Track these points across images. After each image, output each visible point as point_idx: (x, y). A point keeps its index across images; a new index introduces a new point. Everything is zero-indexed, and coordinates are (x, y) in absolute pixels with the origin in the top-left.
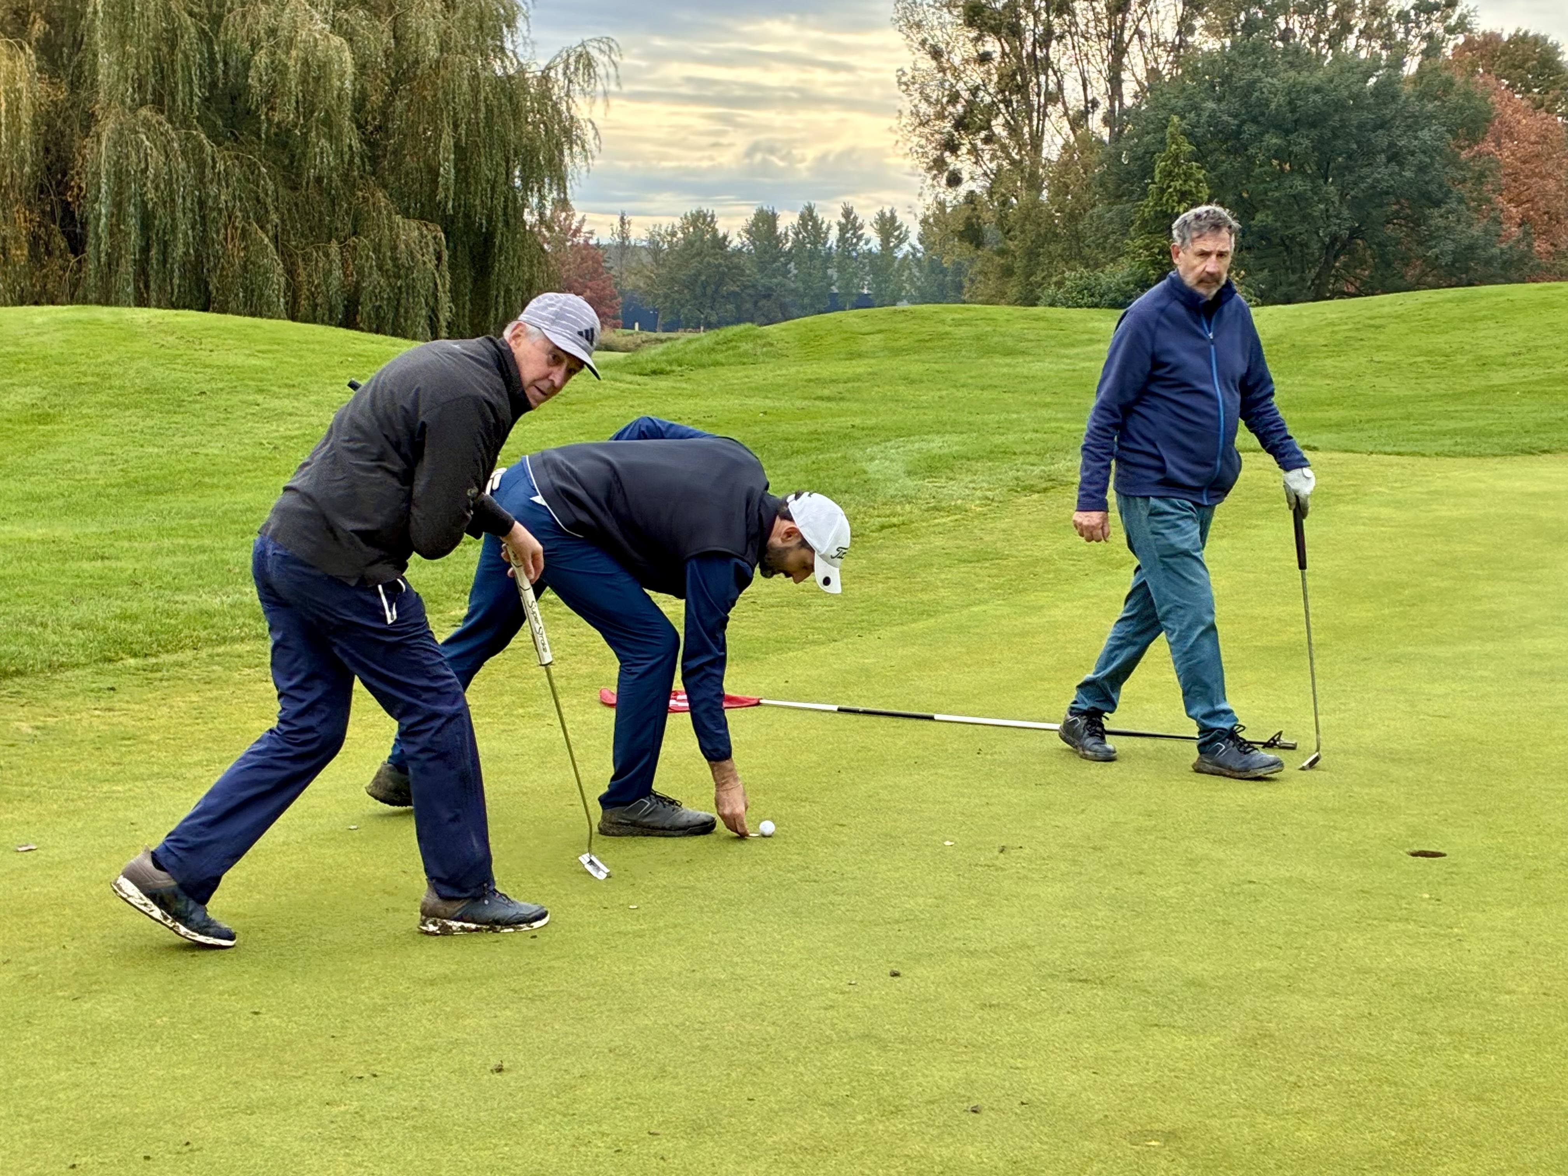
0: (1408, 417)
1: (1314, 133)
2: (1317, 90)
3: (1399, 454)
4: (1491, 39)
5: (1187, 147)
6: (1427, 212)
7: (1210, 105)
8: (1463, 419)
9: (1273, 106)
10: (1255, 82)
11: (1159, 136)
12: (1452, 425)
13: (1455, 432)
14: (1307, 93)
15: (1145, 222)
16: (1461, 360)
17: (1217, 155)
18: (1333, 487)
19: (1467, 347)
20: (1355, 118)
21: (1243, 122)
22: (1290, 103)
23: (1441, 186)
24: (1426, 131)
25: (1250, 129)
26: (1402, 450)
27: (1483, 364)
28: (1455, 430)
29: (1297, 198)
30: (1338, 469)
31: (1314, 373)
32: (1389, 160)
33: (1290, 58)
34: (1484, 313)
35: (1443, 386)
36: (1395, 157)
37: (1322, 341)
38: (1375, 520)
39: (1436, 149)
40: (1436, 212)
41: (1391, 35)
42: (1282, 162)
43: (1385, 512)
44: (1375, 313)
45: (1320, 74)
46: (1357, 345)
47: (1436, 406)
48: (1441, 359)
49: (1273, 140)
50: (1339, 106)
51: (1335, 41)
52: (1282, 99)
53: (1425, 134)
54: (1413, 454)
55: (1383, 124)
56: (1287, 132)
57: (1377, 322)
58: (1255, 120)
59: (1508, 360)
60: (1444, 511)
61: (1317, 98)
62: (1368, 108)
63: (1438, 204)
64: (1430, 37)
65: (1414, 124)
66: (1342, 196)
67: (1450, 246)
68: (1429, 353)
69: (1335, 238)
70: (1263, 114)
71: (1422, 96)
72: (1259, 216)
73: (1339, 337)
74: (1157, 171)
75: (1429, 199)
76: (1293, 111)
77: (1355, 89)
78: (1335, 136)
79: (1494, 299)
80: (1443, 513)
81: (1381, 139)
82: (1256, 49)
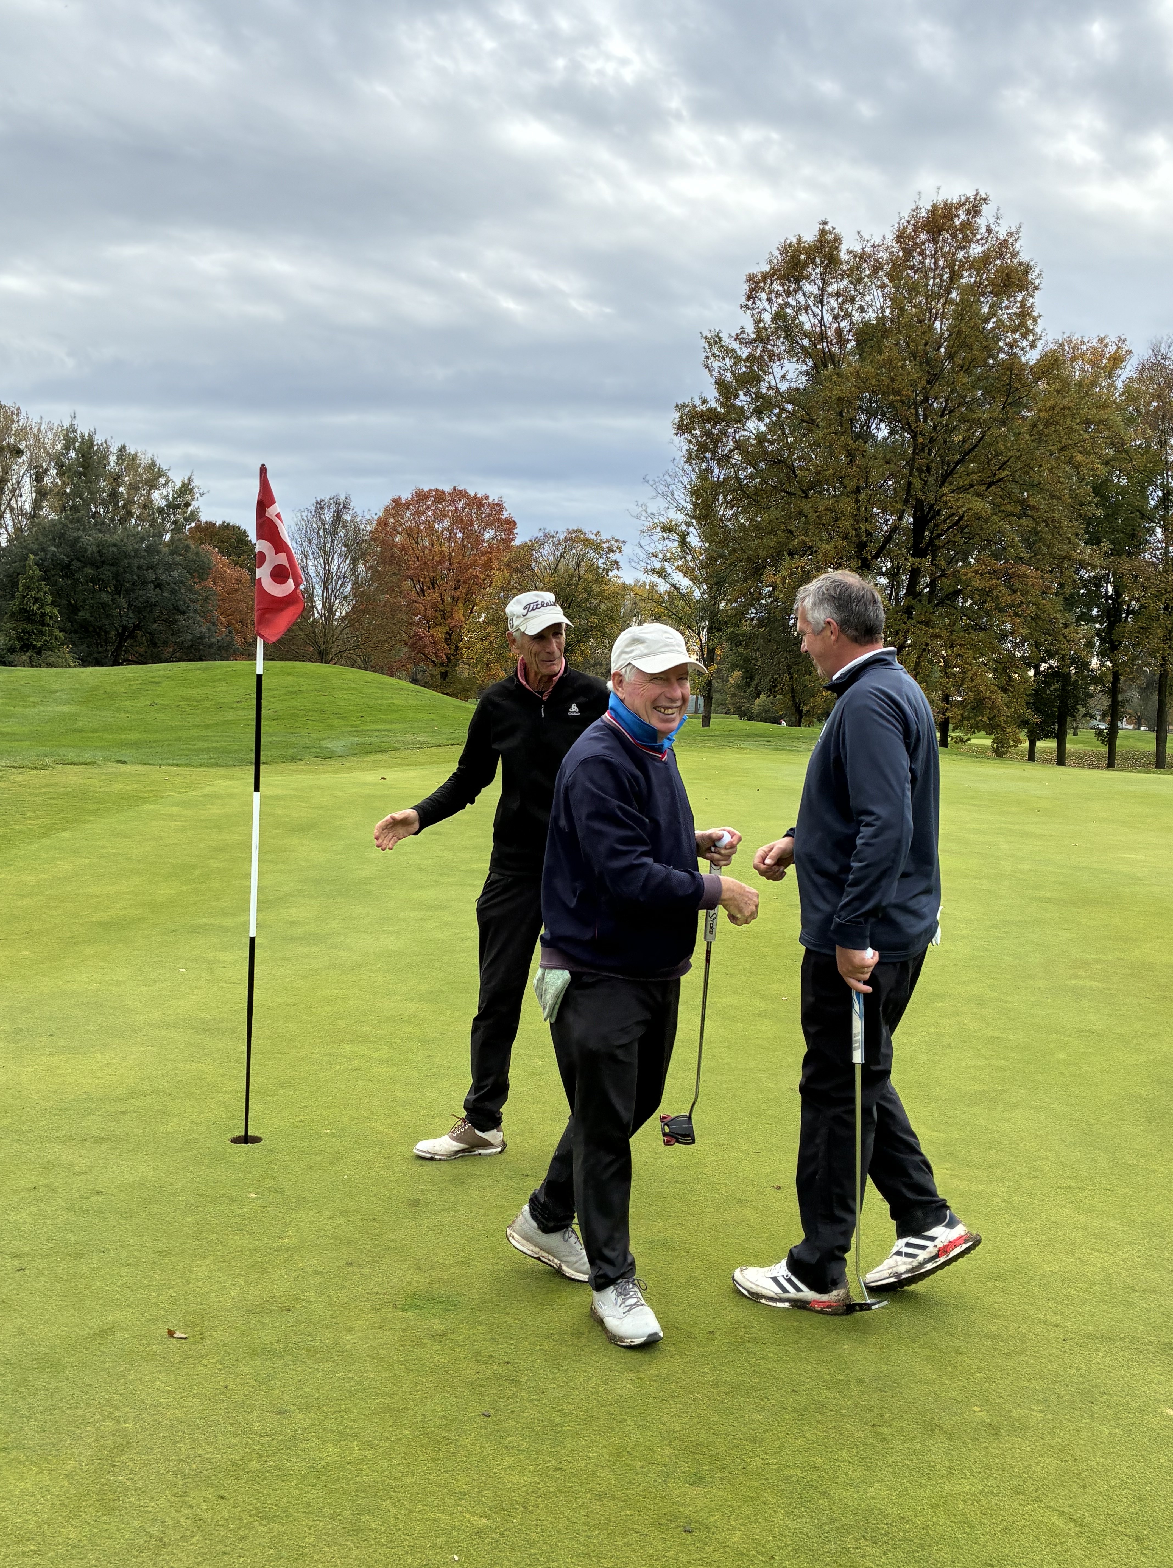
0: (179, 739)
1: (113, 569)
2: (115, 545)
3: (177, 765)
4: (210, 525)
5: (38, 573)
6: (177, 617)
7: (53, 549)
8: (212, 741)
9: (89, 552)
10: (79, 538)
11: (22, 564)
12: (206, 745)
13: (208, 750)
14: (109, 546)
15: (13, 614)
16: (207, 704)
17: (56, 577)
18: (141, 791)
19: (210, 697)
20: (136, 562)
21: (72, 560)
22: (99, 552)
23: (185, 603)
24: (175, 572)
25: (76, 564)
26: (179, 762)
27: (220, 707)
28: (208, 748)
29: (104, 605)
30: (142, 778)
31: (118, 710)
32: (156, 587)
33: (99, 527)
34: (219, 677)
35: (198, 720)
36: (159, 585)
37: (123, 690)
38: (171, 817)
39: (181, 582)
40: (181, 617)
41: (154, 520)
42: (94, 584)
43: (175, 810)
44: (154, 674)
45: (116, 537)
46: (145, 693)
47: (194, 732)
48: (195, 704)
49: (89, 570)
50: (126, 555)
51: (122, 521)
52: (95, 549)
53: (175, 574)
54: (186, 765)
55: (151, 567)
56: (98, 567)
57: (157, 680)
58: (79, 560)
59: (235, 706)
60: (215, 810)
61: (114, 549)
62: (144, 557)
63: (183, 613)
64: (175, 522)
65: (169, 567)
66: (130, 605)
67: (189, 637)
68: (188, 699)
69: (125, 628)
70: (83, 556)
71: (172, 553)
72: (80, 614)
73: (134, 687)
74: (20, 585)
75: (178, 610)
76: (101, 556)
77: (136, 546)
78: (125, 572)
79: (225, 669)
80: (215, 811)
81: (151, 575)
82: (79, 520)
